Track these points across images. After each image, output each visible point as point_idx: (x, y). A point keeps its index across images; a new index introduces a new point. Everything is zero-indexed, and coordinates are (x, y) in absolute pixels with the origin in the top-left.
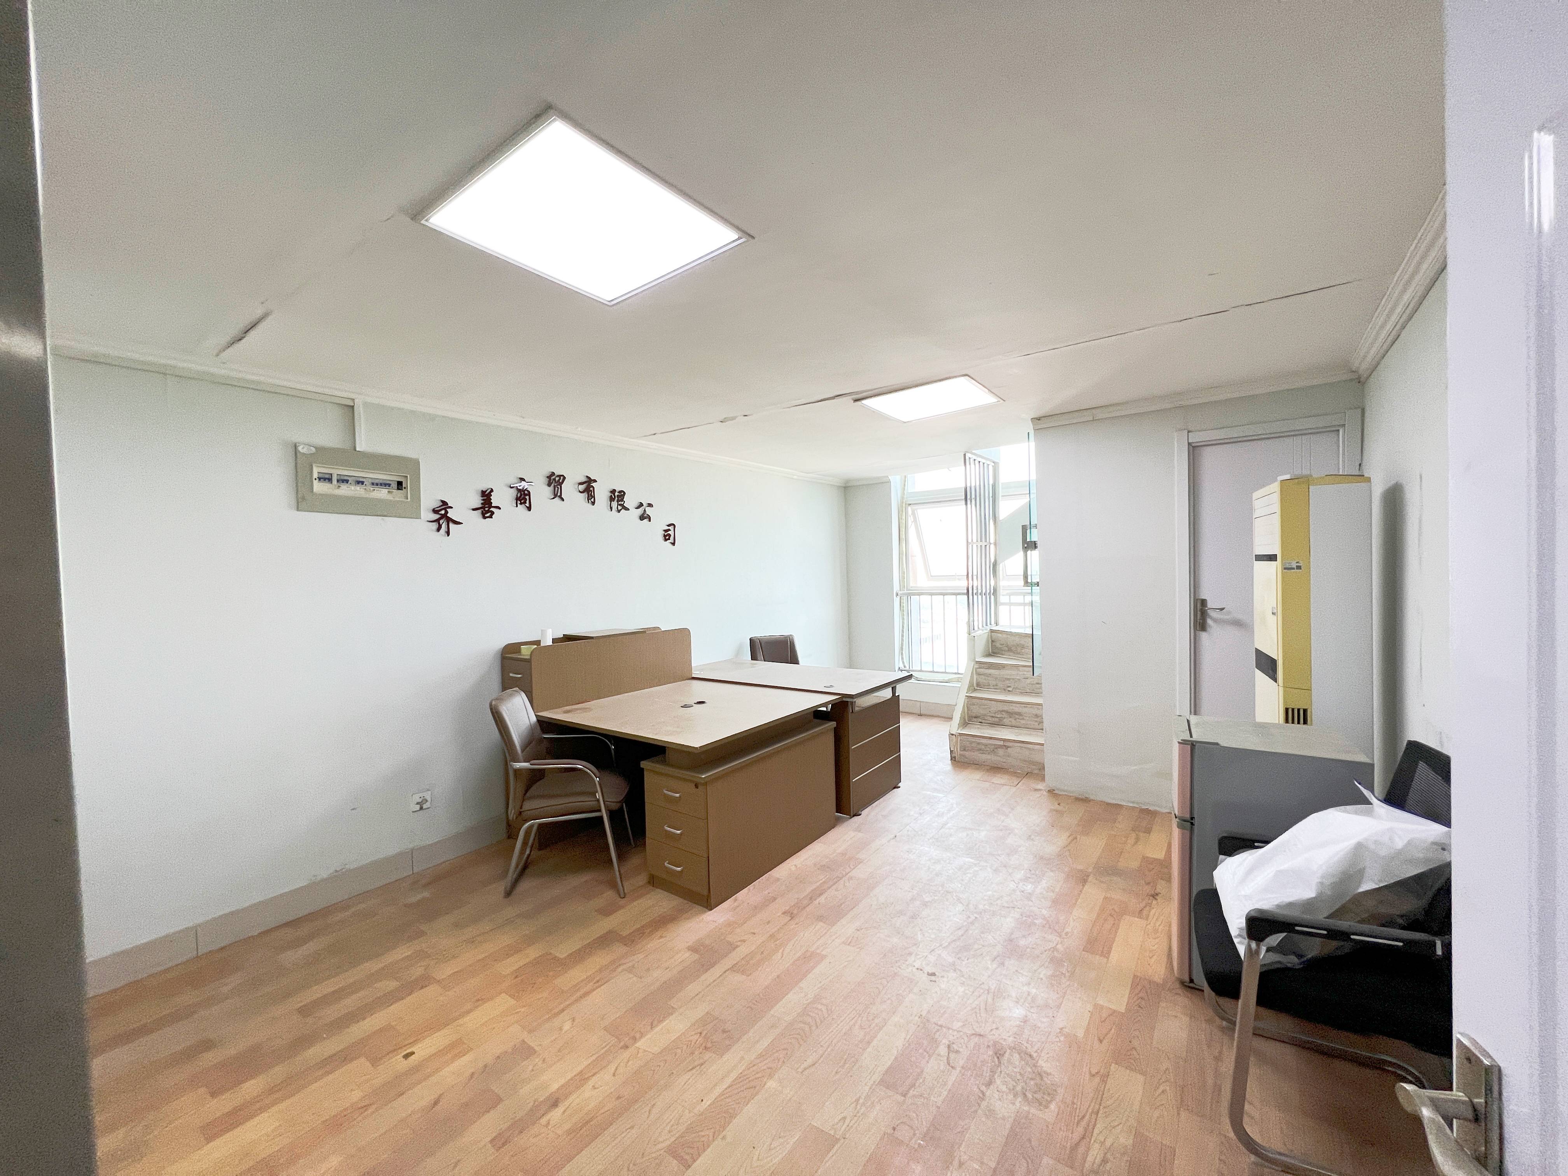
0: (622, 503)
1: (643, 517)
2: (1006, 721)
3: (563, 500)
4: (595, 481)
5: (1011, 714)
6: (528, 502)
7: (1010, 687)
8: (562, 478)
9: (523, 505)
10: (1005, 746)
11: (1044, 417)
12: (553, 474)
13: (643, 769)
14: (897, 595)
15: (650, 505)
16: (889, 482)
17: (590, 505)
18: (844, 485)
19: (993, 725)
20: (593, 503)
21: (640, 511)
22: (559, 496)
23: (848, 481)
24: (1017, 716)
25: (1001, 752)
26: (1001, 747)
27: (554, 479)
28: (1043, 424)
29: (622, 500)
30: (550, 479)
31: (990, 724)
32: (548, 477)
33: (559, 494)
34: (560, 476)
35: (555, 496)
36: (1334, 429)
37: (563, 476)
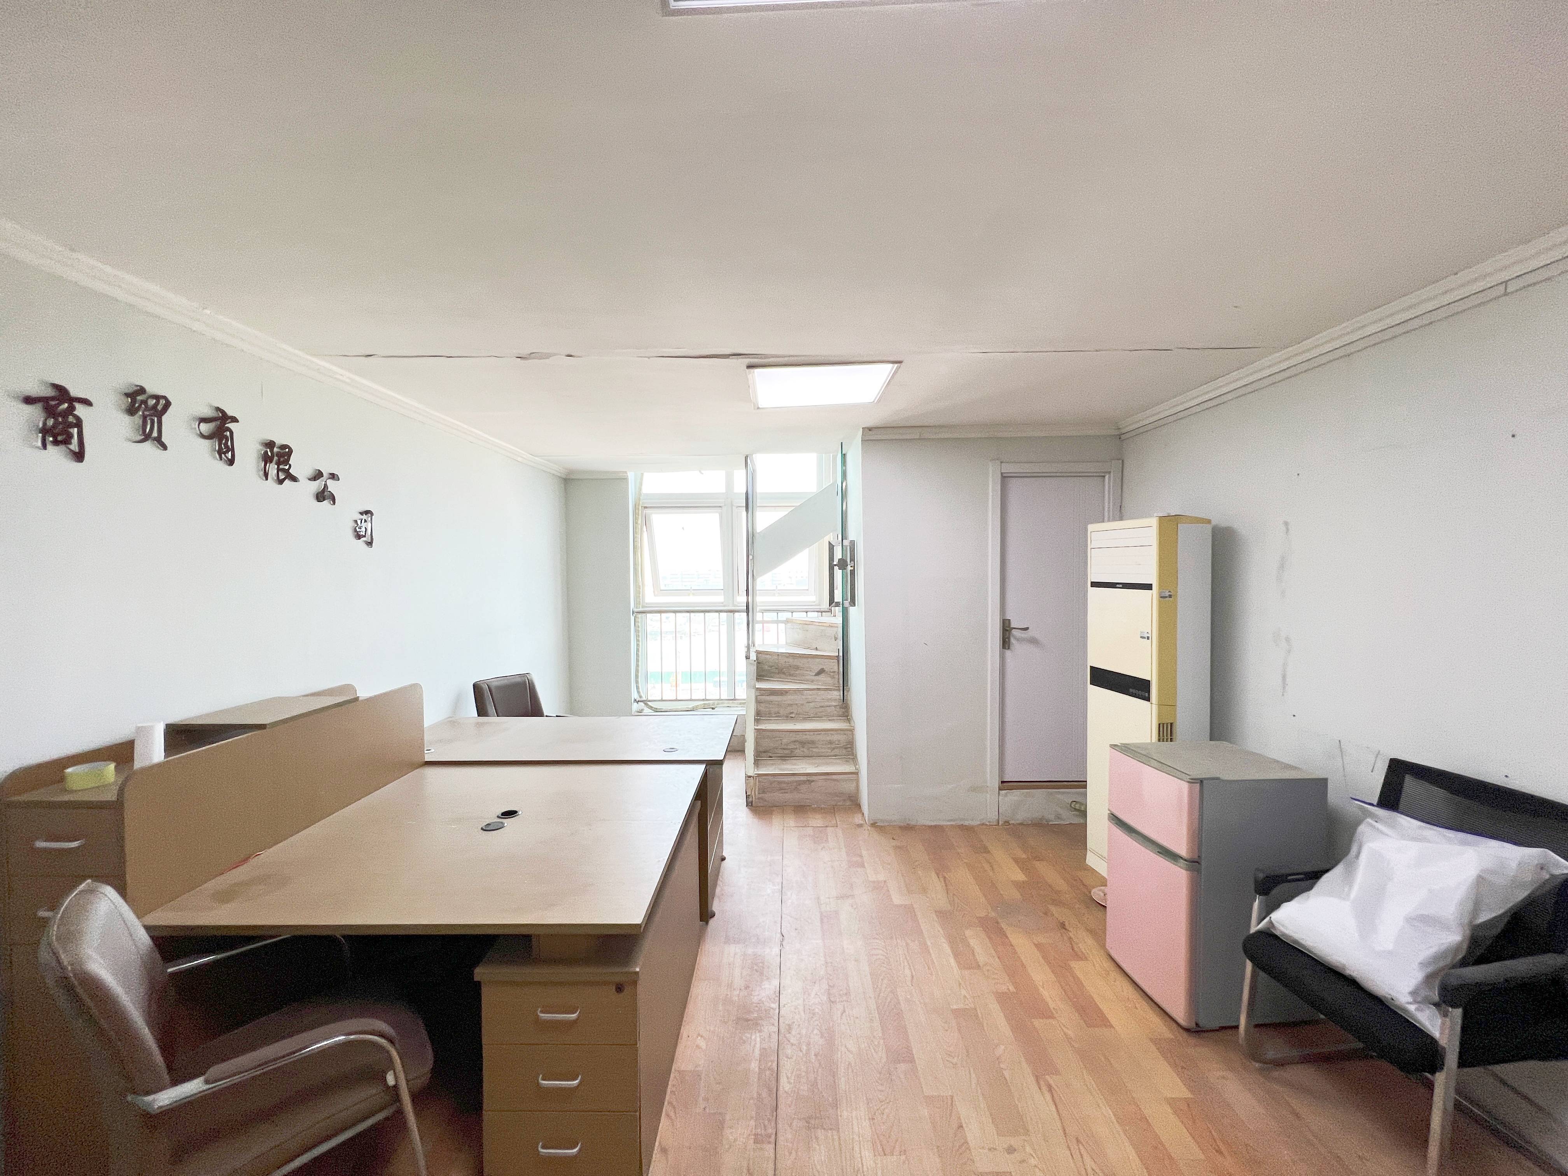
0: (287, 467)
1: (322, 496)
2: (798, 752)
3: (165, 447)
4: (234, 420)
5: (803, 743)
6: (75, 440)
7: (792, 713)
8: (163, 402)
9: (62, 448)
10: (809, 780)
11: (875, 428)
12: (142, 390)
13: (479, 982)
14: (633, 612)
15: (333, 476)
16: (625, 479)
17: (222, 466)
18: (564, 477)
19: (784, 758)
20: (231, 462)
21: (317, 486)
22: (155, 439)
23: (571, 472)
24: (810, 746)
25: (804, 788)
26: (804, 782)
27: (144, 402)
28: (873, 436)
29: (287, 462)
30: (134, 401)
31: (781, 757)
32: (127, 395)
33: (155, 434)
34: (157, 398)
35: (147, 437)
36: (1101, 474)
37: (165, 398)
